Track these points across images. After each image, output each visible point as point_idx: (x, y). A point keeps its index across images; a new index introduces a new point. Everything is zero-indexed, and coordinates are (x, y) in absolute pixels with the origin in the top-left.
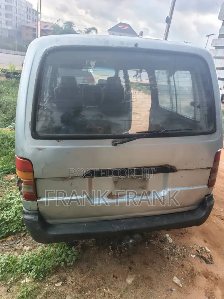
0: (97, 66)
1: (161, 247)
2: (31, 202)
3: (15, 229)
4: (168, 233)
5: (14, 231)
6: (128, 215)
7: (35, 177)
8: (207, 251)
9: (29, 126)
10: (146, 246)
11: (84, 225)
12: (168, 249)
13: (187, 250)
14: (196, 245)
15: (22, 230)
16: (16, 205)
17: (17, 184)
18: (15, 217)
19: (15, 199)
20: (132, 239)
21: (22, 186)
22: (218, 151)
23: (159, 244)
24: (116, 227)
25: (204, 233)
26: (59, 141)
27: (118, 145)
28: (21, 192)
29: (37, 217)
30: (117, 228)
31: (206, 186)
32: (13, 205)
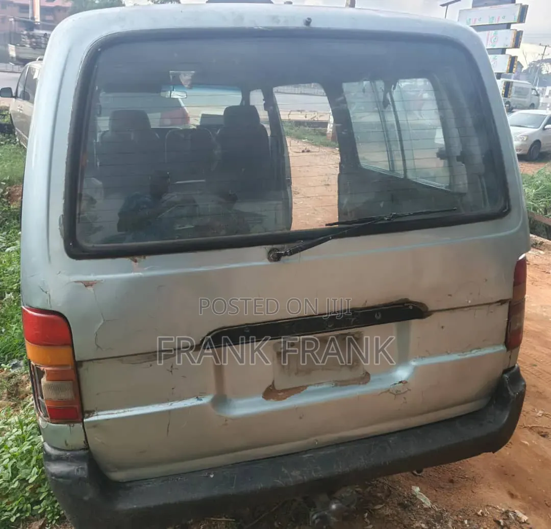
0: (196, 83)
1: (406, 522)
2: (66, 425)
3: (15, 514)
4: (417, 485)
5: (13, 520)
6: (318, 438)
7: (77, 359)
8: (521, 518)
9: (58, 227)
10: (367, 522)
11: (208, 476)
12: (423, 525)
13: (471, 522)
14: (491, 506)
15: (34, 513)
16: (11, 447)
17: (6, 395)
18: (12, 479)
19: (8, 433)
20: (337, 501)
21: (42, 384)
22: (521, 258)
23: (398, 513)
24: (293, 473)
25: (506, 474)
26: (137, 258)
27: (283, 258)
28: (38, 400)
29: (85, 466)
30: (296, 476)
31: (502, 348)
32: (3, 449)
